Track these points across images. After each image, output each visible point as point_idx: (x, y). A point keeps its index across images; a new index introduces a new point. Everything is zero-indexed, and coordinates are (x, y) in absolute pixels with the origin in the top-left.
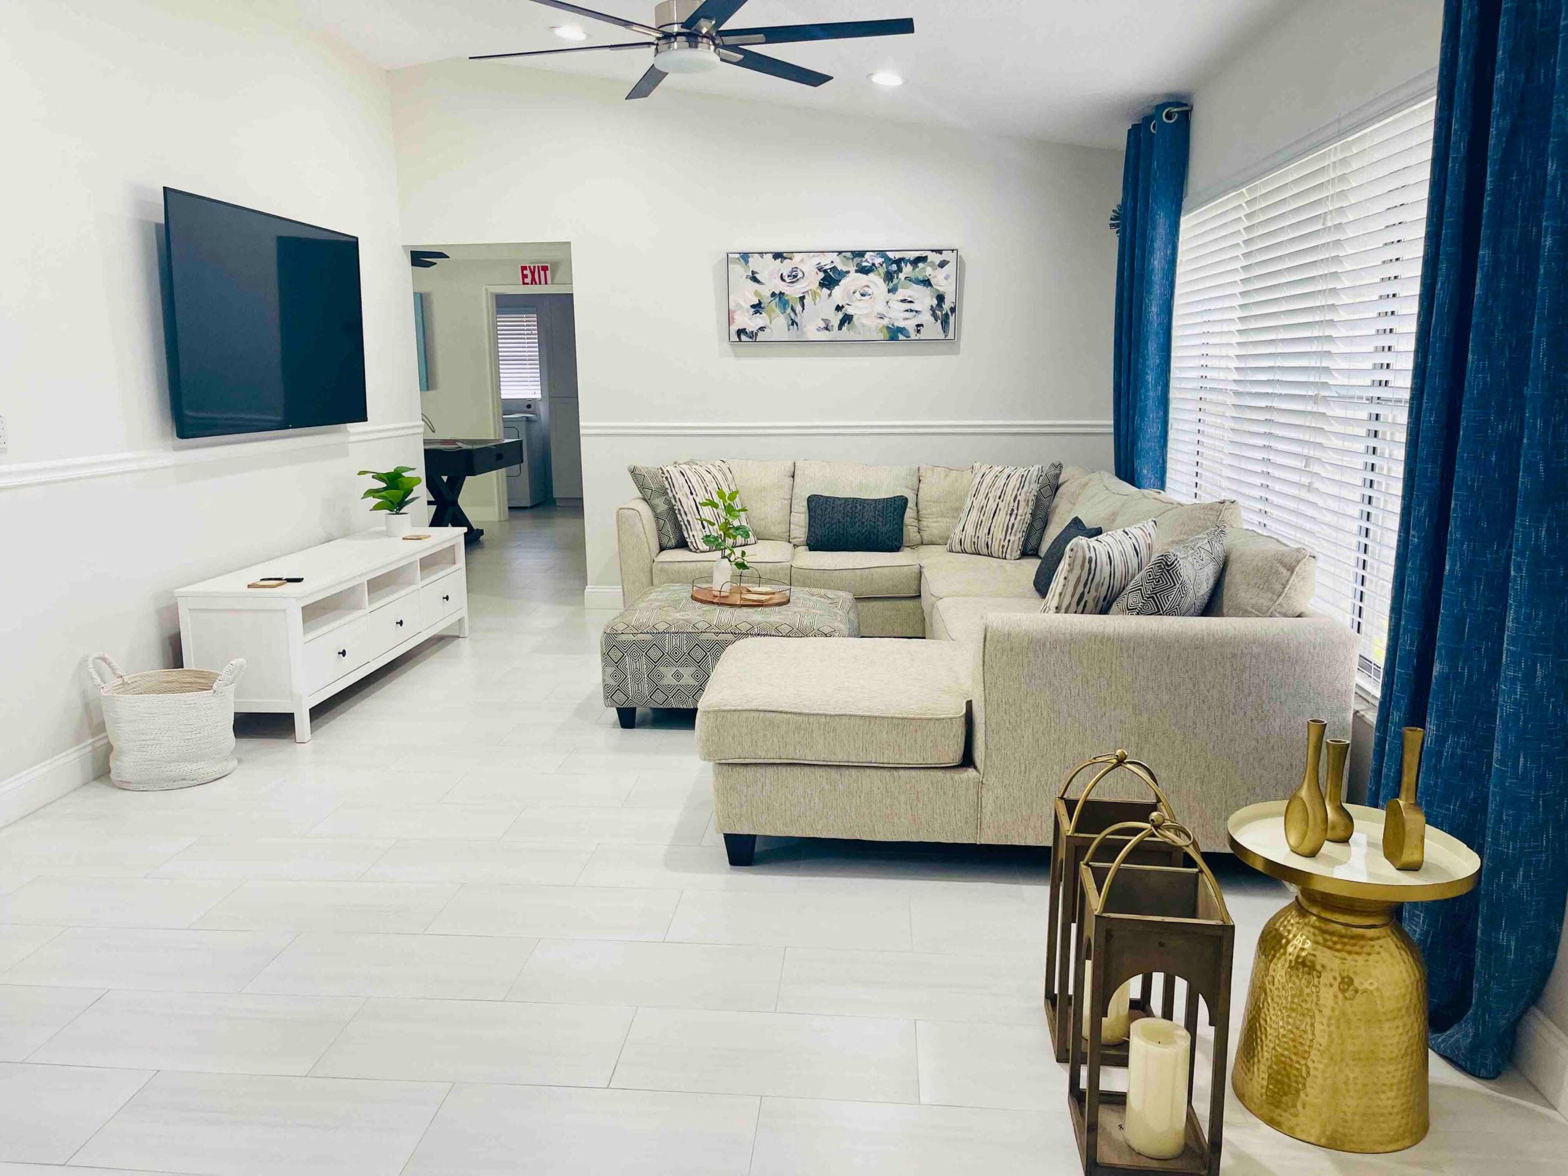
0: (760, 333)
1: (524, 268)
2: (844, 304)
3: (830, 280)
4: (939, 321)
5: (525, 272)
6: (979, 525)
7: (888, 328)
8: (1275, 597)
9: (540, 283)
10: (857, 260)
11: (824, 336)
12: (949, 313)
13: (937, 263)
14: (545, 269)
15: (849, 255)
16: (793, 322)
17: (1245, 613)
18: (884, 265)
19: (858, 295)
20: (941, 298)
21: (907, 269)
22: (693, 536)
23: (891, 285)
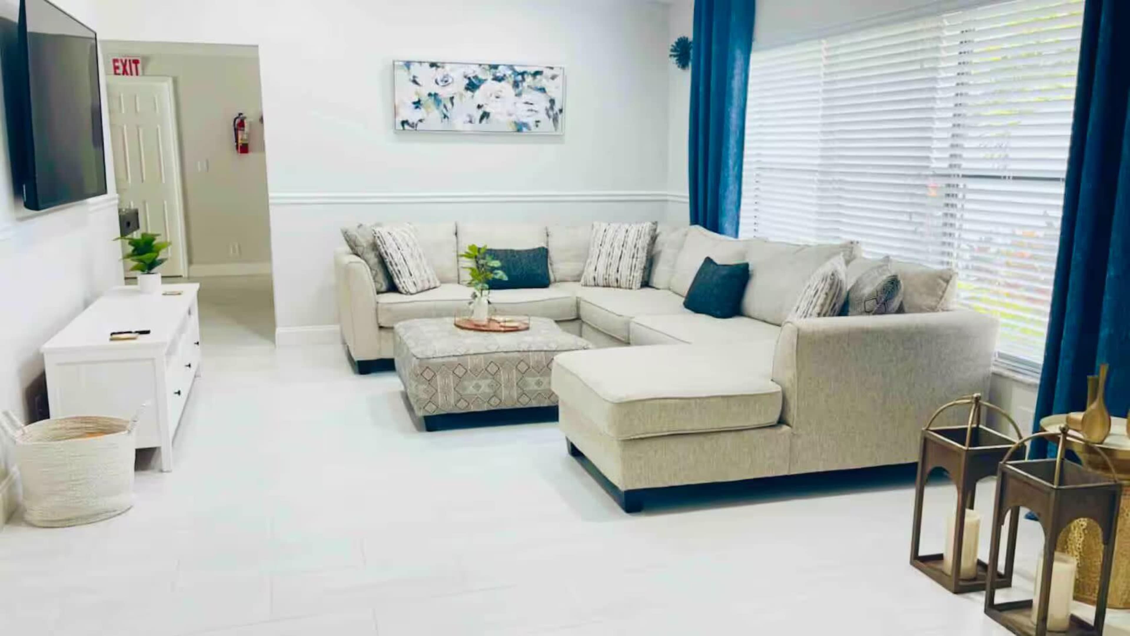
0: (420, 124)
1: (115, 61)
2: (484, 104)
3: (472, 86)
4: (551, 120)
5: (117, 64)
6: (609, 266)
7: (515, 123)
8: (938, 299)
9: (132, 74)
10: (493, 71)
11: (469, 127)
12: (558, 112)
13: (550, 77)
14: (136, 62)
15: (487, 67)
16: (445, 116)
17: (920, 310)
18: (513, 76)
19: (493, 98)
20: (552, 102)
21: (529, 79)
22: (404, 282)
23: (518, 91)
